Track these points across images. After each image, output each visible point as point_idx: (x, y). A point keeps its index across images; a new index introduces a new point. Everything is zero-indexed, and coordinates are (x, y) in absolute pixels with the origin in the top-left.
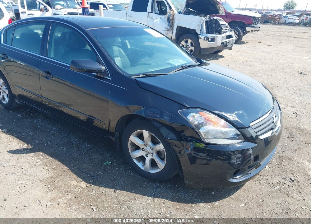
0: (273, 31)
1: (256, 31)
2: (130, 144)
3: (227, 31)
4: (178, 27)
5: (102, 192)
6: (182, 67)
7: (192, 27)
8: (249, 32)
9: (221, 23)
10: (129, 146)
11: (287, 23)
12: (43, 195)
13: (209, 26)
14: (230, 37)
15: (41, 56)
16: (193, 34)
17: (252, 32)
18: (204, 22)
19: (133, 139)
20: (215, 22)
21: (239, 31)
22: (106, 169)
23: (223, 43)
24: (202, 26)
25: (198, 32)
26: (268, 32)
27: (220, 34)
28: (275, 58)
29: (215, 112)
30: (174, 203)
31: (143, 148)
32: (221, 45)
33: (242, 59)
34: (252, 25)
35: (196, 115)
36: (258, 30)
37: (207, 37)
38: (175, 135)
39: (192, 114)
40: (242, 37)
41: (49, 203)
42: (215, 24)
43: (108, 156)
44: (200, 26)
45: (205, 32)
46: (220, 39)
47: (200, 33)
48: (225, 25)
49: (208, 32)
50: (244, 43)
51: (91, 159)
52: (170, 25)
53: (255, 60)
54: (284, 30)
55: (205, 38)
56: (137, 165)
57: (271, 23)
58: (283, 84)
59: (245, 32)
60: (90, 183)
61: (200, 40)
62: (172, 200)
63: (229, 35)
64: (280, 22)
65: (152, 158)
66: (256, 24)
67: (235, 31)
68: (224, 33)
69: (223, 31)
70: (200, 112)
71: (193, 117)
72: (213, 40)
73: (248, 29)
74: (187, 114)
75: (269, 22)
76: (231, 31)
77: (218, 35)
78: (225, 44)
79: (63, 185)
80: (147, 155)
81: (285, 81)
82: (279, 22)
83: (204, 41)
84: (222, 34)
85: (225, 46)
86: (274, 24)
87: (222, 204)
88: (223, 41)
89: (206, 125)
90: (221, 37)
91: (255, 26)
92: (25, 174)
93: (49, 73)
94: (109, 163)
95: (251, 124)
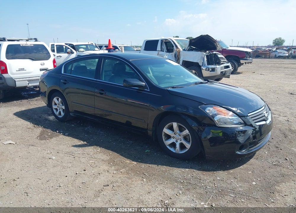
0: (265, 64)
1: (249, 63)
2: (164, 135)
3: (225, 62)
4: (183, 61)
5: (149, 166)
6: (196, 83)
7: (195, 61)
8: (243, 64)
9: (219, 56)
10: (163, 137)
11: (277, 56)
12: (109, 168)
13: (209, 60)
14: (227, 67)
15: (96, 80)
16: (196, 66)
17: (246, 64)
18: (205, 56)
19: (166, 131)
20: (215, 56)
21: (235, 64)
22: (147, 155)
23: (222, 72)
24: (203, 60)
25: (201, 64)
26: (260, 64)
27: (219, 65)
28: (268, 84)
29: (224, 106)
30: (201, 171)
31: (173, 137)
32: (221, 74)
33: (239, 85)
34: (245, 58)
35: (211, 109)
36: (251, 63)
37: (208, 68)
38: (197, 123)
39: (208, 108)
40: (238, 68)
41: (115, 172)
42: (214, 57)
43: (147, 147)
44: (202, 59)
45: (206, 64)
46: (219, 69)
47: (202, 64)
48: (222, 58)
49: (209, 63)
50: (239, 73)
51: (135, 149)
52: (176, 60)
53: (250, 85)
54: (275, 63)
55: (206, 68)
56: (170, 150)
57: (262, 57)
58: (276, 101)
59: (240, 64)
60: (139, 162)
61: (202, 71)
62: (199, 170)
63: (226, 65)
64: (271, 56)
65: (181, 142)
66: (249, 57)
67: (231, 64)
68: (222, 64)
69: (222, 62)
70: (214, 107)
71: (209, 110)
72: (213, 70)
73: (242, 61)
74: (205, 109)
75: (260, 57)
76: (228, 63)
77: (217, 66)
78: (224, 73)
79: (121, 163)
80: (177, 141)
81: (278, 99)
82: (269, 56)
83: (206, 71)
84: (221, 65)
85: (223, 75)
86: (265, 58)
87: (235, 172)
88: (222, 71)
89: (219, 114)
90: (220, 68)
91: (248, 59)
92: (92, 158)
93: (102, 90)
94: (149, 151)
95: (249, 115)
